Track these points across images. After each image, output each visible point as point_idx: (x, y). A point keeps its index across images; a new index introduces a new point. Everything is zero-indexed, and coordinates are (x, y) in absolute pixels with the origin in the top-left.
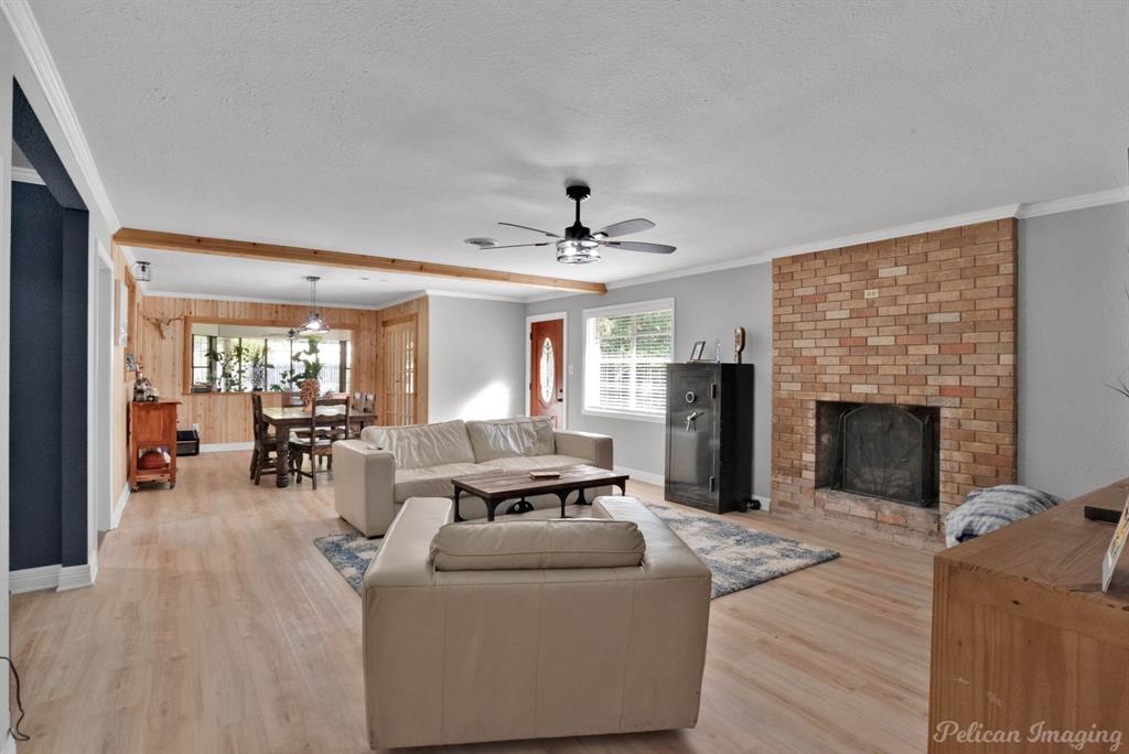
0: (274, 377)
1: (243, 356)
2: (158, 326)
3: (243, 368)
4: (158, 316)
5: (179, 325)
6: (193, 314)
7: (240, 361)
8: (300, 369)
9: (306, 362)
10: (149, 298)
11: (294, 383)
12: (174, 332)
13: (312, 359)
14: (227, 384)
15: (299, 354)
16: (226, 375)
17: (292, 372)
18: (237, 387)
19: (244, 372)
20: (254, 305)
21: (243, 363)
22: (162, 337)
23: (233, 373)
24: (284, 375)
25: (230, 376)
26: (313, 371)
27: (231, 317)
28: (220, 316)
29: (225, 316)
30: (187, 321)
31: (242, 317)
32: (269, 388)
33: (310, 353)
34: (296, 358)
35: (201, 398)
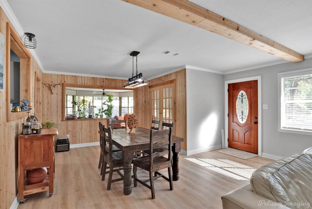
0: (96, 111)
1: (85, 103)
2: (50, 88)
3: (85, 108)
4: (50, 83)
5: (60, 87)
6: (66, 82)
7: (84, 105)
8: (105, 108)
9: (107, 105)
10: (45, 74)
11: (104, 114)
12: (57, 90)
13: (109, 104)
14: (79, 114)
15: (105, 102)
16: (79, 110)
17: (102, 109)
18: (83, 115)
19: (86, 109)
20: (93, 78)
21: (85, 106)
22: (52, 93)
23: (82, 110)
24: (100, 110)
25: (81, 111)
26: (110, 108)
27: (83, 84)
28: (78, 83)
29: (80, 84)
30: (63, 86)
31: (88, 84)
32: (94, 115)
33: (109, 102)
34: (104, 104)
35: (70, 122)
